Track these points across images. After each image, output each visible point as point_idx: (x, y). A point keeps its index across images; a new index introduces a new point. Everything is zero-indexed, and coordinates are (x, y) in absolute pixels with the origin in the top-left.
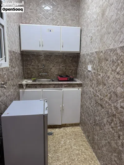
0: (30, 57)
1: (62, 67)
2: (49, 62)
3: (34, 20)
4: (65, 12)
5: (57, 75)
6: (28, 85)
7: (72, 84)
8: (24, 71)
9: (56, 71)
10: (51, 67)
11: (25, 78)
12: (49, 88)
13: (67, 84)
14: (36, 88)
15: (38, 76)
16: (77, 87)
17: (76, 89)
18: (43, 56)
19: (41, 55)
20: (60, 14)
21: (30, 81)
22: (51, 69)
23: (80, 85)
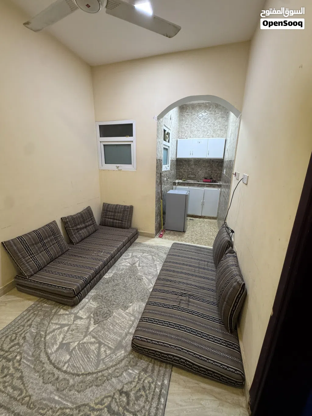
0: (183, 162)
1: (209, 170)
2: (197, 166)
3: (188, 133)
4: (215, 124)
5: (203, 177)
6: (179, 183)
7: (213, 184)
8: (177, 174)
9: (202, 174)
10: (199, 170)
11: (177, 179)
12: (194, 186)
13: (209, 184)
14: (184, 185)
15: (187, 178)
16: (217, 187)
17: (216, 189)
18: (193, 161)
19: (192, 161)
20: (210, 126)
21: (180, 181)
22: (199, 172)
23: (219, 186)
